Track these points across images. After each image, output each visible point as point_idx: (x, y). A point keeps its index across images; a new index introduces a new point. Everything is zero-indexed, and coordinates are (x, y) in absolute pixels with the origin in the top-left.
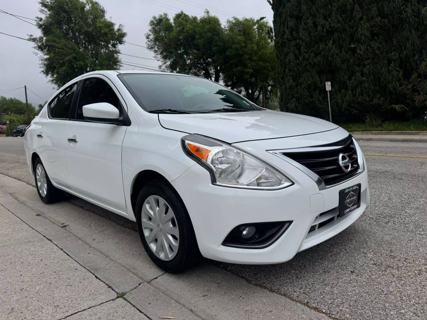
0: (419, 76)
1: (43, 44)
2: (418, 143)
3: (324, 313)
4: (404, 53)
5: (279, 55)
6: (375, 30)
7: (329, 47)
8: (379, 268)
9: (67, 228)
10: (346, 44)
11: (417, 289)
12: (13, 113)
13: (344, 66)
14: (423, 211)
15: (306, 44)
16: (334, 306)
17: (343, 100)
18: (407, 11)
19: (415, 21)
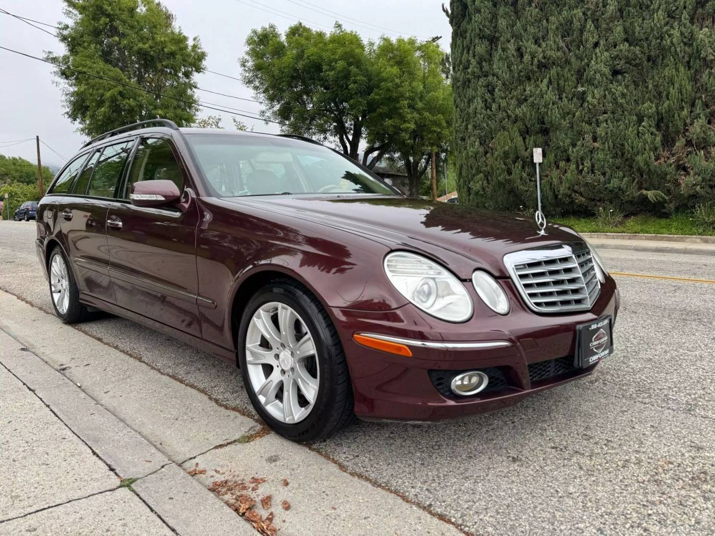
0: (689, 143)
1: (69, 68)
2: (681, 255)
3: (453, 523)
4: (666, 105)
5: (458, 100)
6: (618, 64)
7: (541, 91)
8: (561, 454)
9: (67, 372)
10: (569, 86)
11: (614, 490)
12: (15, 181)
13: (565, 123)
14: (657, 365)
15: (504, 84)
16: (471, 512)
17: (560, 178)
18: (673, 35)
19: (685, 52)
